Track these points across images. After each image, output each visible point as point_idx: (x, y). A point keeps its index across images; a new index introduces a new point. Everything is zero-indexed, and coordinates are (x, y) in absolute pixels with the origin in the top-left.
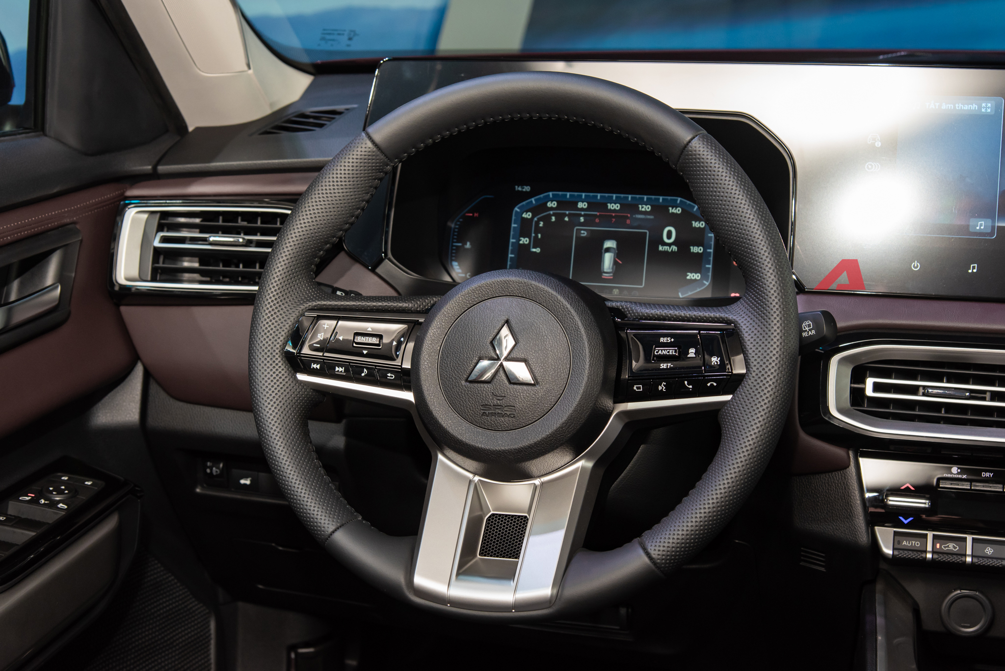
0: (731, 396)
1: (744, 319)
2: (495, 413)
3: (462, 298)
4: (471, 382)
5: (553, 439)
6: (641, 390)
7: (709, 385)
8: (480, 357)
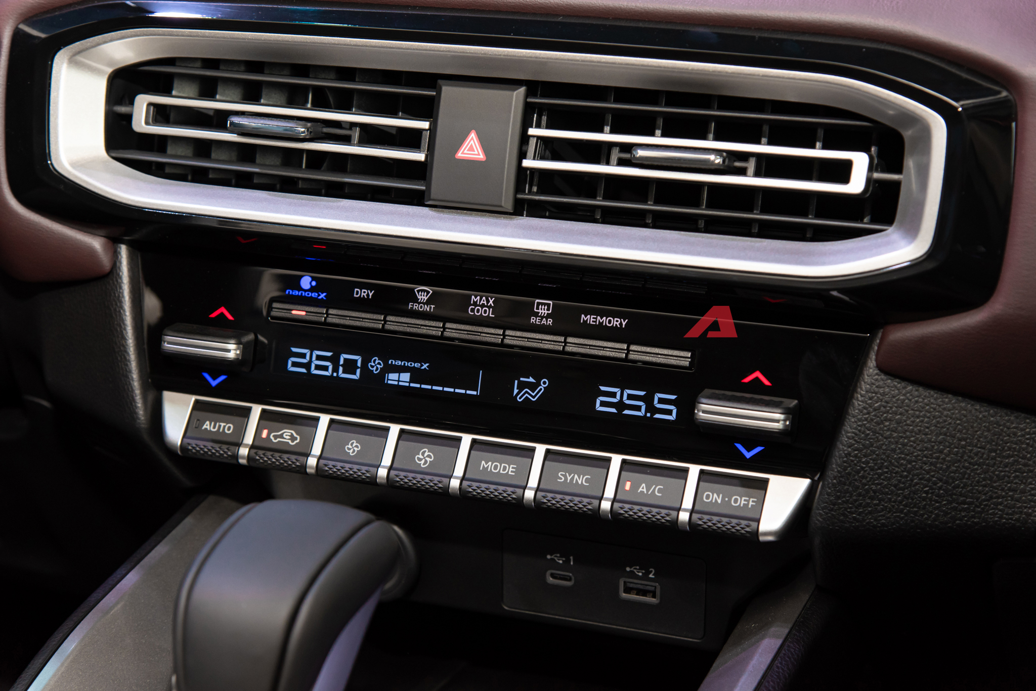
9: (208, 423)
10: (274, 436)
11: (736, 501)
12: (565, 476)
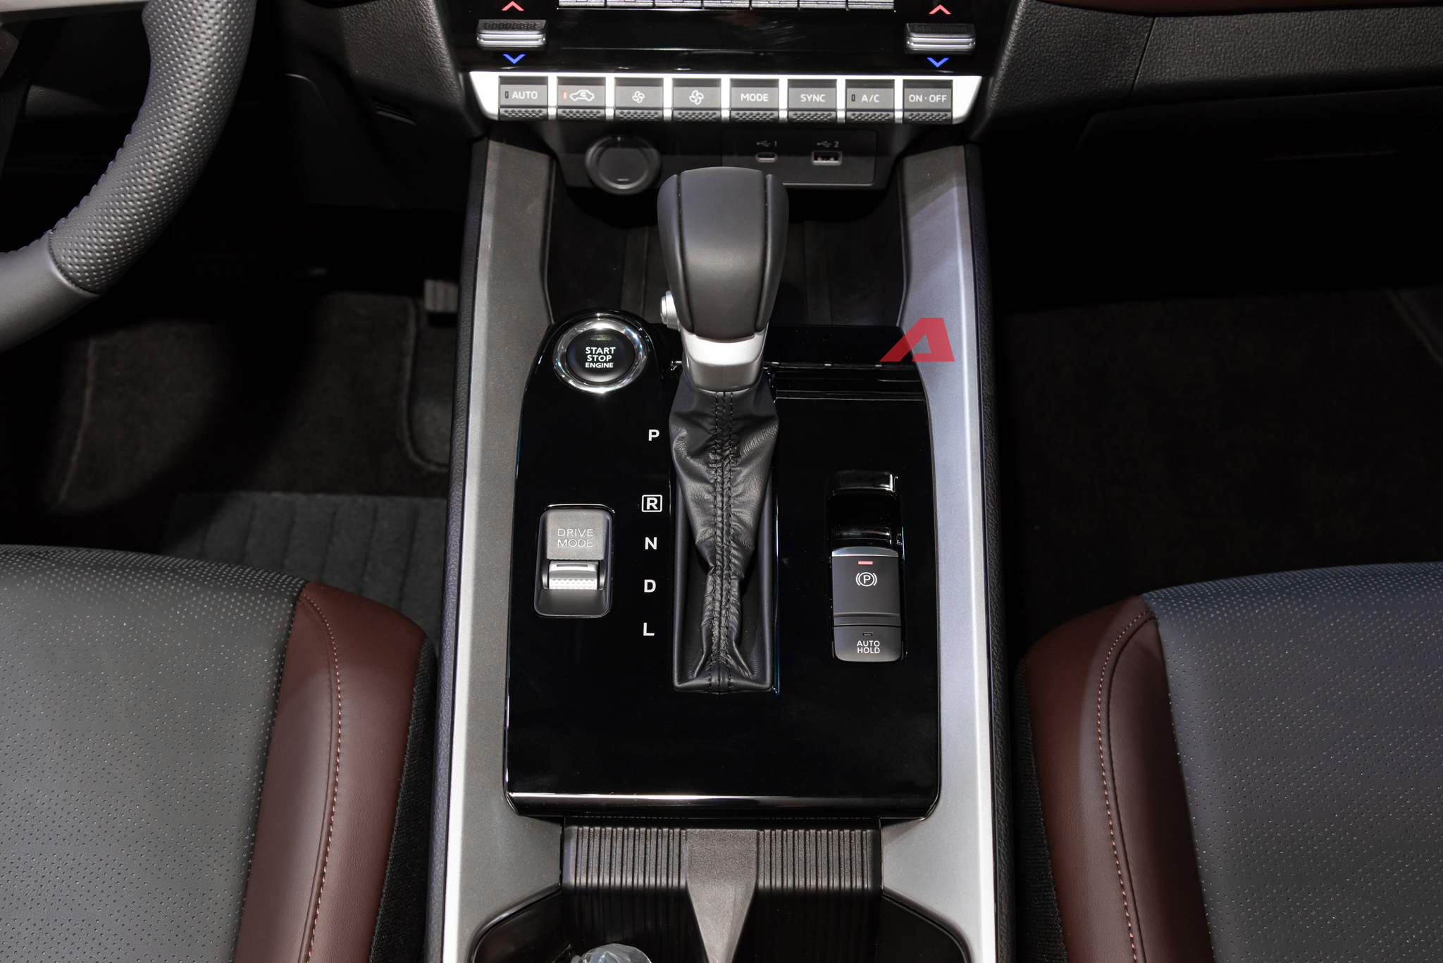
9: (515, 93)
10: (573, 96)
11: (932, 98)
12: (806, 97)
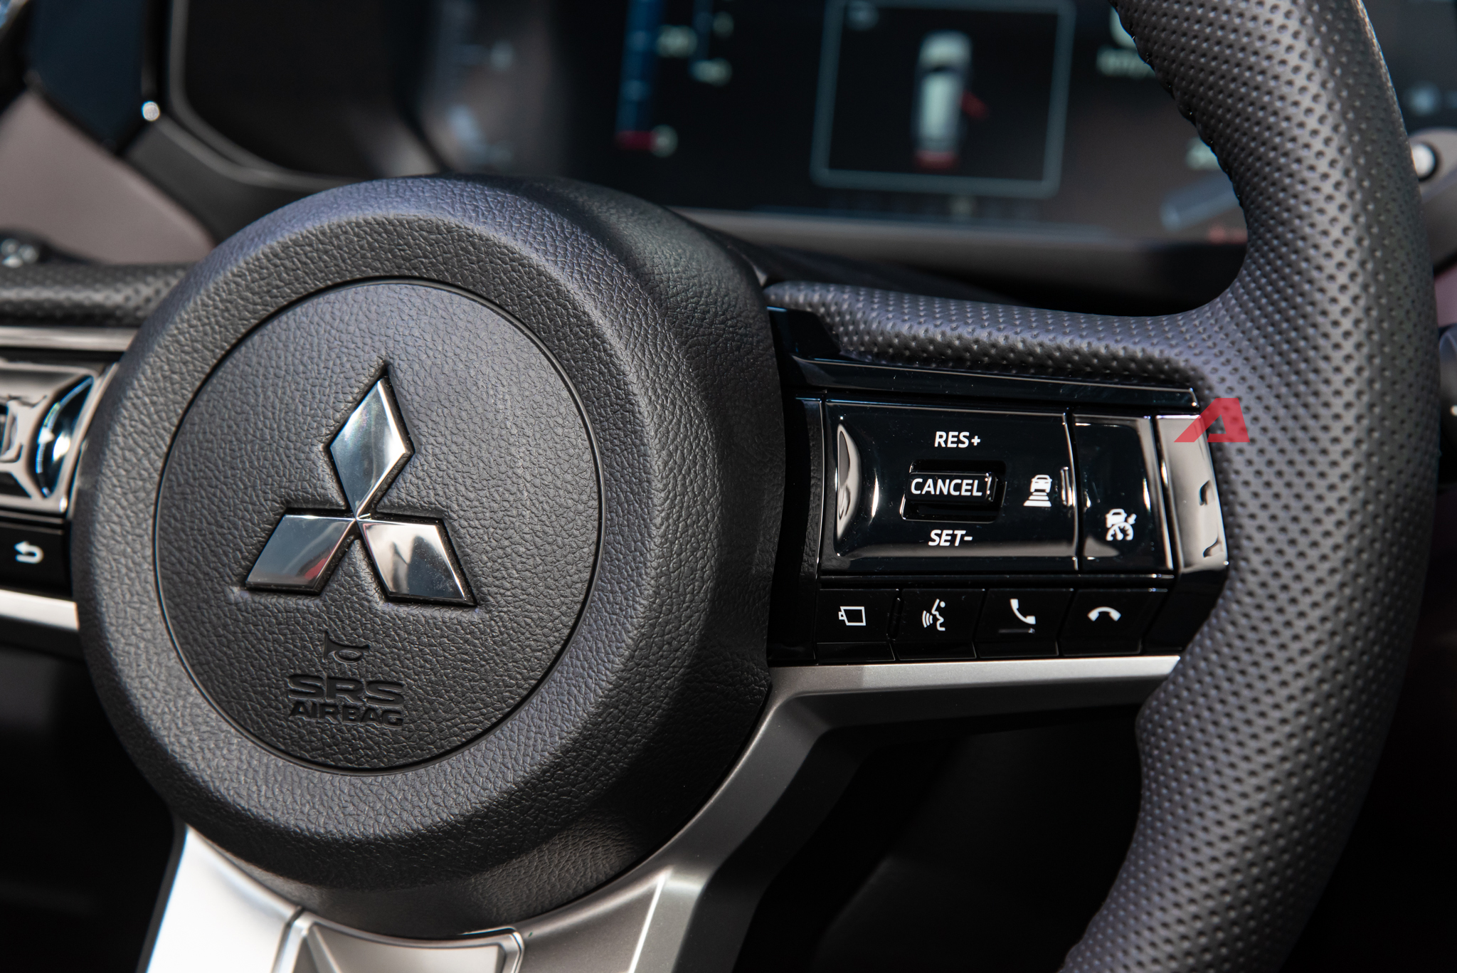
0: (1174, 660)
1: (1223, 359)
2: (334, 706)
3: (237, 284)
4: (256, 589)
5: (531, 807)
6: (864, 624)
7: (1094, 615)
8: (288, 502)
